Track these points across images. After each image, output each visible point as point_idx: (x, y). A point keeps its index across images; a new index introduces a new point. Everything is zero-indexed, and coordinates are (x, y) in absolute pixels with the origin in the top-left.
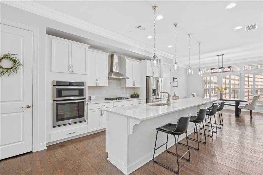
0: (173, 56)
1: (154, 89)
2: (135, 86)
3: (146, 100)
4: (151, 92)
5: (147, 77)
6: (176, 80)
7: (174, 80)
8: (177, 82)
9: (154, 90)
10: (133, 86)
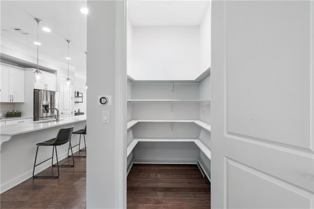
0: (75, 68)
1: (46, 105)
2: (13, 102)
3: (33, 118)
4: (42, 108)
5: (34, 89)
6: (80, 95)
7: (78, 95)
8: (82, 97)
9: (46, 107)
10: (10, 102)
